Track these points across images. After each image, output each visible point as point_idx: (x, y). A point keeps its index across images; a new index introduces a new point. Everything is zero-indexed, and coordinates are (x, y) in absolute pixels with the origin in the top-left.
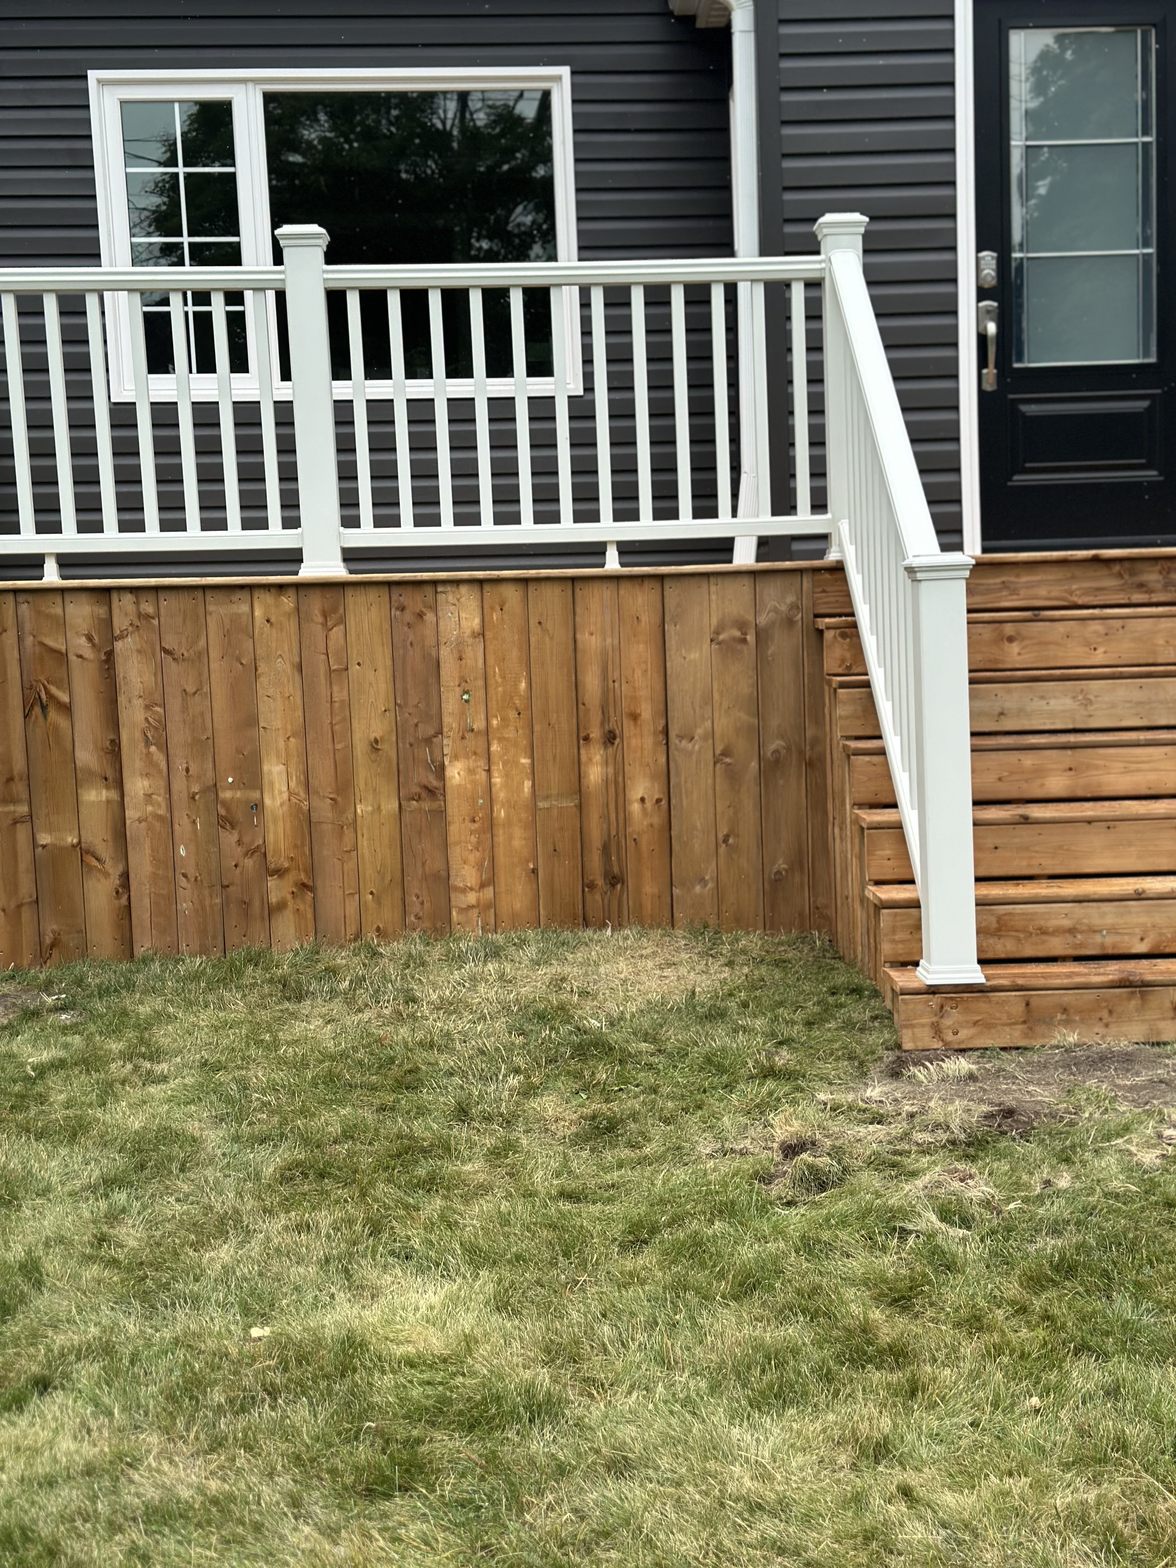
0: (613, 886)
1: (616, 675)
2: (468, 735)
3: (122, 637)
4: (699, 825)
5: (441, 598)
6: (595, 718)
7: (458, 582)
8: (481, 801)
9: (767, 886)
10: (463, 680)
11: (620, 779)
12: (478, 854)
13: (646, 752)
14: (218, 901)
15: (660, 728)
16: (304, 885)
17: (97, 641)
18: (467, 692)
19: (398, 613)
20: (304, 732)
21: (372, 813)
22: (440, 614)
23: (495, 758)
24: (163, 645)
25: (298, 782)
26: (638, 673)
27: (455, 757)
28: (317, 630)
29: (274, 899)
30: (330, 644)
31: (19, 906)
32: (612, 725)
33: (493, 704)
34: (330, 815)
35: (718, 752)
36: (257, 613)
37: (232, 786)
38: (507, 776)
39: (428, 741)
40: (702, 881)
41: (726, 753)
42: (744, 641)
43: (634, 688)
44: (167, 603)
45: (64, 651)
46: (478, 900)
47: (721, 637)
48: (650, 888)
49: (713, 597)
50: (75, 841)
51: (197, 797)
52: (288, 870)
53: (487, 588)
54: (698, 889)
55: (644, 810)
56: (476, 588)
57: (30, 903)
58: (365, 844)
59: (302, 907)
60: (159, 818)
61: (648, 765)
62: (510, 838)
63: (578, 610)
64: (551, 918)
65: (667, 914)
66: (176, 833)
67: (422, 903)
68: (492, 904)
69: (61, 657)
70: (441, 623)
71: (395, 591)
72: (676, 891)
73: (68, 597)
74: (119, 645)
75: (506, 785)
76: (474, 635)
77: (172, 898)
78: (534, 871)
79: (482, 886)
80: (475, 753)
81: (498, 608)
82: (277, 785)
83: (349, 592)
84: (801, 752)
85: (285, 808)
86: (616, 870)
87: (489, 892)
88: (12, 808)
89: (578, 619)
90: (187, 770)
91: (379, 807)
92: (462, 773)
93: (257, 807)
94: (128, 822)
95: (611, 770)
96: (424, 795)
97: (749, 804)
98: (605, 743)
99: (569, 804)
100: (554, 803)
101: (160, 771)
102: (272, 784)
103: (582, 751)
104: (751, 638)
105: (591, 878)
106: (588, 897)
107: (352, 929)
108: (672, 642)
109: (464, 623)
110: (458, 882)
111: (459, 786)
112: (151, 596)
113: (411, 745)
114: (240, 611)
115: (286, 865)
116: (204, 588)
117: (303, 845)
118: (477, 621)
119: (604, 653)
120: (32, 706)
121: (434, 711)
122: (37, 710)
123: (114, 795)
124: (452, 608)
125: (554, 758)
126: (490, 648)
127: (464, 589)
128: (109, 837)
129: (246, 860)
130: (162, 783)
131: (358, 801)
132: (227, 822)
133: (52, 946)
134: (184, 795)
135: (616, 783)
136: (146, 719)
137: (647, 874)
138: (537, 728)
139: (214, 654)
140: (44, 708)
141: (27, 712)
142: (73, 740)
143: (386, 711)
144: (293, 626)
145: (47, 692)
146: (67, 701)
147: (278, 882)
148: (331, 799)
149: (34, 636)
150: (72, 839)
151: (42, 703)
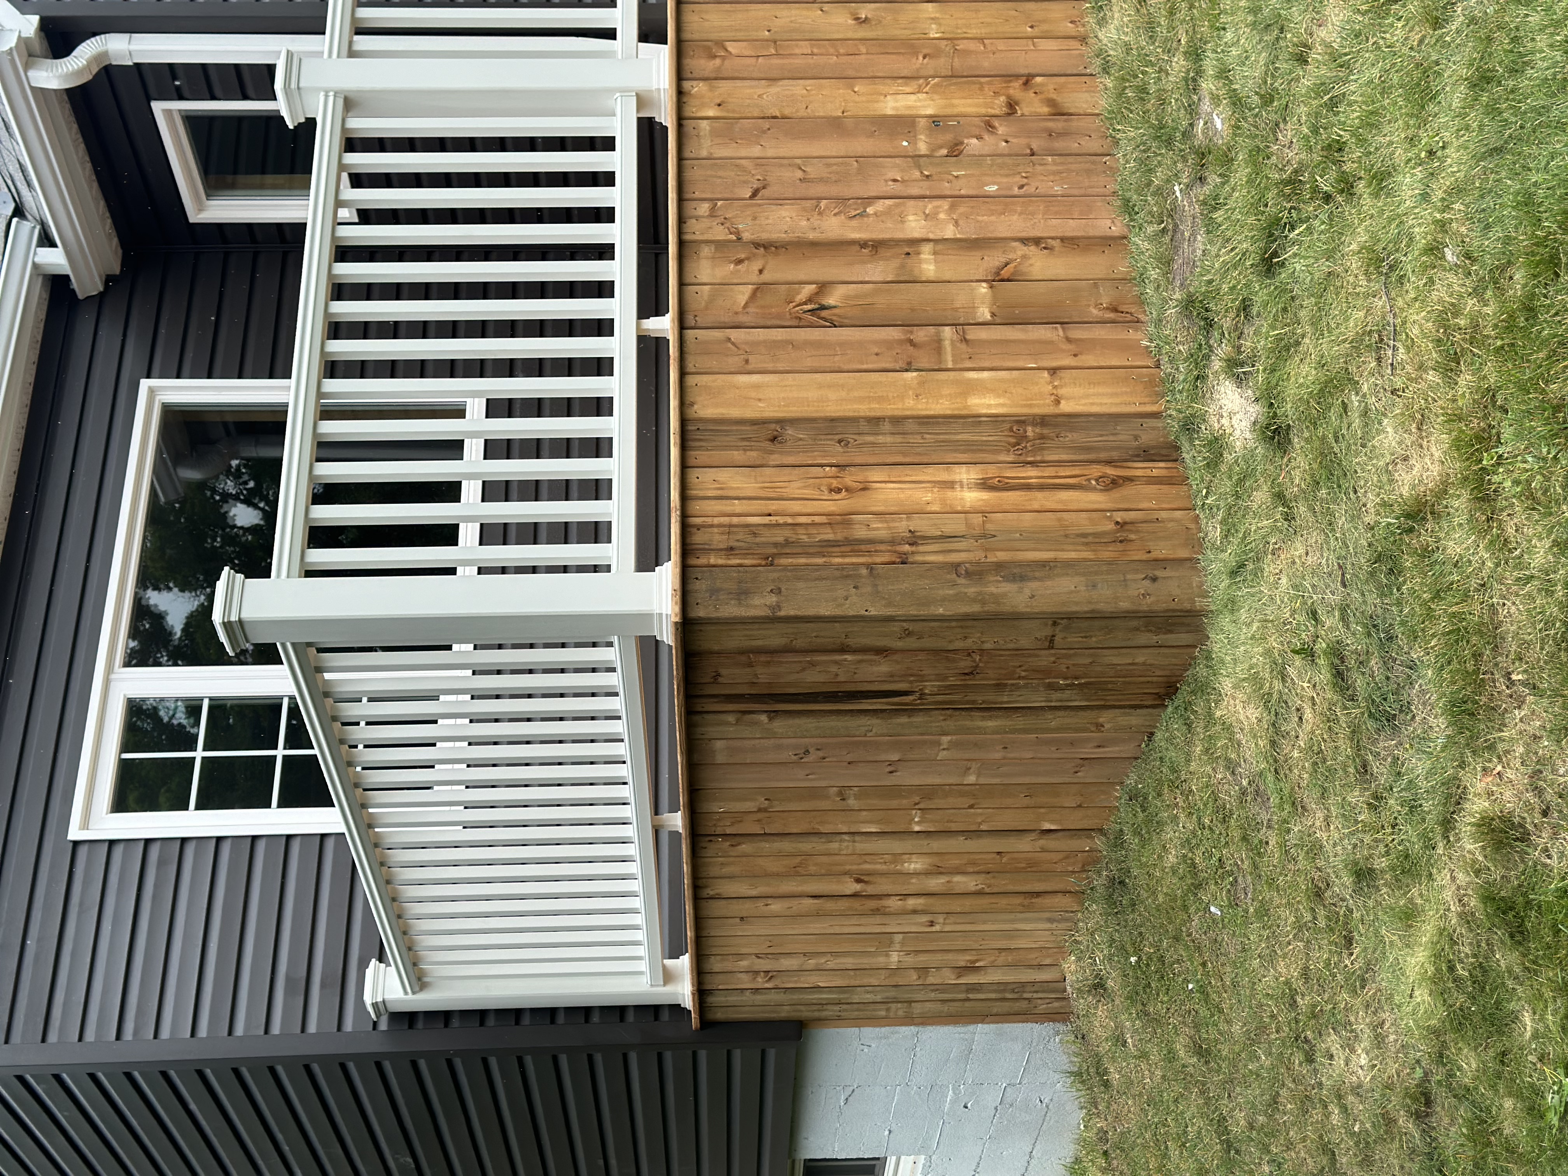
3: (737, 233)
14: (1050, 159)
16: (1026, 83)
17: (743, 256)
20: (847, 79)
21: (938, 24)
24: (748, 196)
25: (906, 85)
28: (730, 64)
29: (1046, 110)
30: (747, 55)
31: (1069, 340)
34: (942, 60)
36: (711, 113)
37: (913, 141)
44: (696, 191)
45: (755, 286)
50: (985, 285)
51: (926, 173)
52: (1009, 97)
57: (1064, 329)
58: (974, 31)
59: (1051, 86)
60: (953, 207)
66: (971, 192)
69: (759, 289)
73: (689, 279)
74: (746, 236)
77: (1048, 198)
82: (910, 103)
83: (686, 36)
85: (936, 97)
88: (947, 343)
90: (895, 180)
91: (932, 19)
93: (936, 122)
94: (958, 236)
101: (897, 206)
102: (910, 107)
107: (1075, 45)
112: (689, 206)
114: (708, 128)
115: (1003, 99)
116: (680, 159)
117: (981, 83)
120: (822, 318)
122: (824, 313)
123: (927, 248)
128: (979, 254)
129: (1000, 132)
130: (911, 203)
131: (927, 36)
132: (955, 151)
133: (1115, 310)
134: (926, 184)
136: (835, 215)
139: (756, 151)
140: (823, 308)
141: (828, 324)
142: (861, 282)
143: (822, 10)
144: (724, 87)
145: (805, 303)
146: (814, 286)
147: (1023, 105)
148: (924, 58)
149: (736, 313)
150: (983, 288)
151: (817, 309)
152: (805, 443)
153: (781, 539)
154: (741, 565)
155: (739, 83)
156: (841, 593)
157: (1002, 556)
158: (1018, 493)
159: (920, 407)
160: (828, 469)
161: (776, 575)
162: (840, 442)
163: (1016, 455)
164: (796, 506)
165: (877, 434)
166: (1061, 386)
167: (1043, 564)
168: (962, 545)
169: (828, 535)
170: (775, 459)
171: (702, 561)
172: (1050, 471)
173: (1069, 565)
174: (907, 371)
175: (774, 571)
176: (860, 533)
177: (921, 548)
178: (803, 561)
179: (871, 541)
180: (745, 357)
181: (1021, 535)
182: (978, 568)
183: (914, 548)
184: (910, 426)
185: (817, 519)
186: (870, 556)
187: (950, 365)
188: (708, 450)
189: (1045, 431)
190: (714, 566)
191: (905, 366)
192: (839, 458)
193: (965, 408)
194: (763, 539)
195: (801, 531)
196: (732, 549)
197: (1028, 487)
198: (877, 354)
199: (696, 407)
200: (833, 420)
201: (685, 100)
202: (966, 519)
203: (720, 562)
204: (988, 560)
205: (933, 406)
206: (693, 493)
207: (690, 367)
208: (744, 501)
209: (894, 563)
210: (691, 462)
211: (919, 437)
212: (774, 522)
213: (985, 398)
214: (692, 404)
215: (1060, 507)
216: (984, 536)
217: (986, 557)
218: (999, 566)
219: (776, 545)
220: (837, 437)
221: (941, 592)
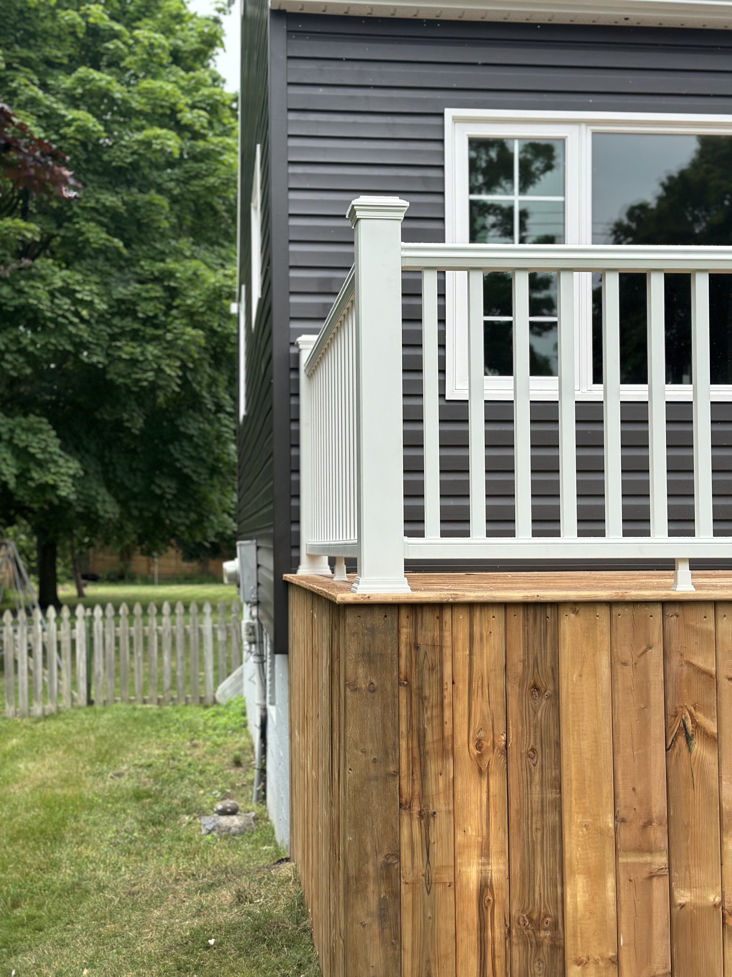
45: (714, 673)
50: (718, 899)
69: (710, 679)
88: (648, 858)
120: (676, 737)
122: (682, 740)
140: (689, 739)
141: (670, 743)
142: (720, 778)
145: (693, 721)
146: (715, 730)
149: (682, 655)
150: (714, 898)
151: (687, 733)
152: (532, 718)
153: (427, 692)
154: (399, 655)
156: (369, 746)
157: (407, 898)
158: (476, 919)
159: (573, 828)
160: (503, 738)
161: (389, 688)
162: (533, 750)
163: (519, 918)
164: (462, 706)
165: (542, 786)
166: (598, 968)
167: (398, 937)
168: (419, 862)
169: (431, 737)
170: (514, 691)
171: (404, 620)
172: (500, 949)
173: (398, 961)
174: (615, 817)
175: (393, 687)
176: (433, 767)
177: (416, 823)
178: (404, 712)
179: (424, 776)
180: (630, 663)
181: (430, 918)
182: (394, 875)
183: (416, 816)
184: (551, 818)
185: (448, 727)
186: (408, 775)
187: (621, 860)
188: (524, 626)
189: (545, 949)
190: (399, 631)
191: (620, 815)
192: (515, 750)
193: (573, 873)
194: (426, 677)
195: (436, 712)
196: (417, 648)
197: (482, 928)
198: (634, 789)
199: (572, 616)
200: (558, 744)
202: (447, 867)
203: (403, 638)
204: (403, 886)
205: (574, 841)
206: (477, 614)
207: (617, 610)
208: (468, 659)
209: (401, 796)
210: (511, 612)
211: (539, 826)
212: (445, 687)
213: (584, 892)
214: (576, 612)
215: (460, 958)
216: (429, 883)
217: (406, 883)
218: (397, 895)
219: (421, 688)
220: (538, 748)
221: (369, 839)
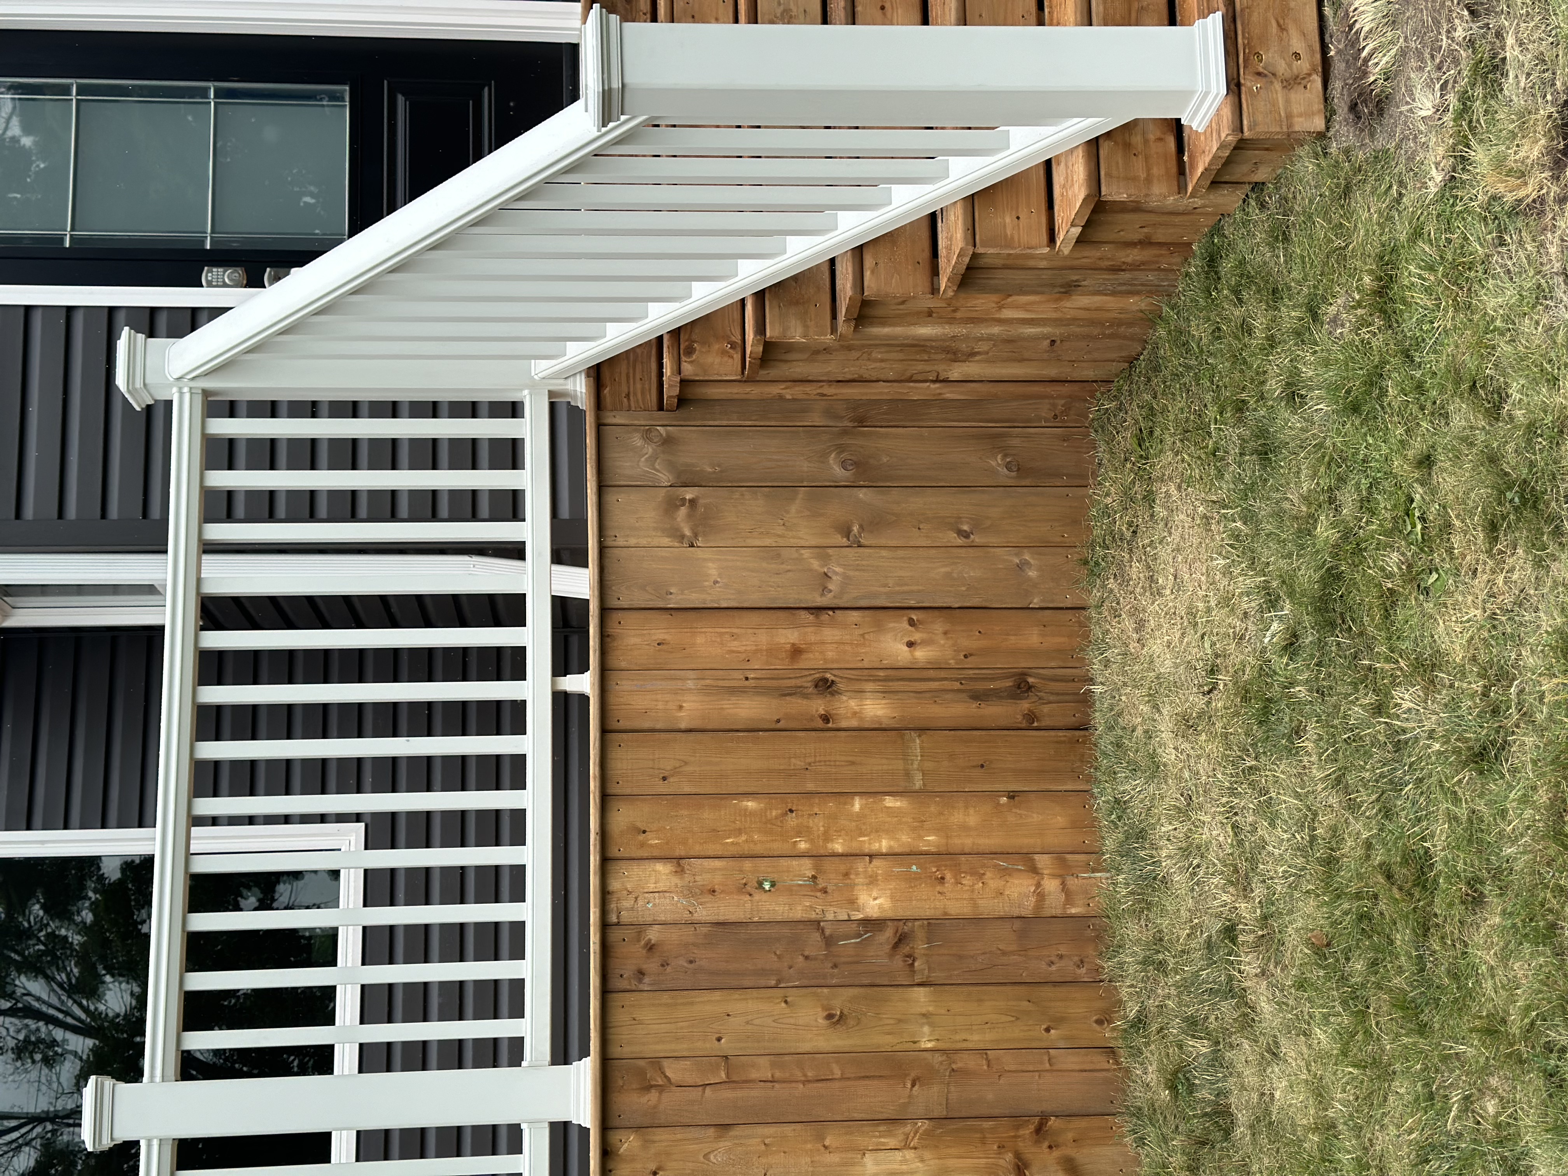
0: (1030, 687)
1: (739, 675)
2: (821, 883)
4: (943, 570)
5: (625, 917)
6: (796, 706)
7: (605, 893)
8: (914, 867)
9: (1027, 482)
10: (742, 889)
11: (881, 673)
12: (989, 875)
13: (847, 638)
15: (811, 617)
16: (1038, 1130)
18: (760, 884)
19: (646, 980)
20: (816, 1124)
21: (931, 1025)
22: (649, 919)
23: (854, 847)
25: (889, 1134)
26: (734, 645)
27: (852, 902)
28: (670, 1100)
30: (691, 1082)
32: (807, 683)
33: (777, 847)
34: (935, 1089)
35: (845, 541)
38: (878, 831)
39: (829, 941)
40: (1021, 567)
41: (847, 533)
42: (693, 502)
43: (756, 651)
46: (1054, 876)
47: (687, 532)
48: (1033, 638)
49: (632, 541)
52: (1018, 1155)
53: (613, 852)
54: (1032, 574)
55: (924, 643)
56: (613, 867)
58: (976, 1037)
59: (1070, 1136)
61: (863, 635)
62: (965, 828)
63: (647, 725)
64: (1076, 775)
65: (1069, 615)
67: (1061, 957)
68: (1060, 856)
70: (662, 918)
71: (616, 983)
72: (1036, 602)
75: (890, 832)
76: (680, 871)
78: (1012, 796)
79: (1034, 870)
80: (846, 875)
81: (642, 837)
82: (896, 1167)
83: (615, 1051)
84: (845, 432)
85: (927, 1155)
86: (1009, 683)
87: (1043, 861)
89: (659, 726)
91: (924, 1015)
92: (875, 894)
95: (870, 686)
96: (906, 950)
97: (917, 502)
98: (832, 694)
99: (917, 744)
100: (915, 766)
103: (844, 724)
104: (689, 494)
105: (1019, 718)
106: (1046, 722)
107: (1100, 1061)
108: (694, 599)
109: (661, 886)
110: (1028, 907)
111: (892, 897)
113: (835, 966)
115: (1009, 1156)
117: (981, 1130)
118: (660, 867)
119: (706, 691)
121: (786, 931)
124: (640, 902)
125: (853, 763)
126: (697, 849)
127: (615, 885)
131: (916, 1046)
135: (886, 679)
137: (1012, 640)
138: (810, 787)
143: (786, 1002)
144: (662, 1137)
147: (1034, 1169)
148: (913, 1085)
155: (680, 1134)
201: (611, 1165)
